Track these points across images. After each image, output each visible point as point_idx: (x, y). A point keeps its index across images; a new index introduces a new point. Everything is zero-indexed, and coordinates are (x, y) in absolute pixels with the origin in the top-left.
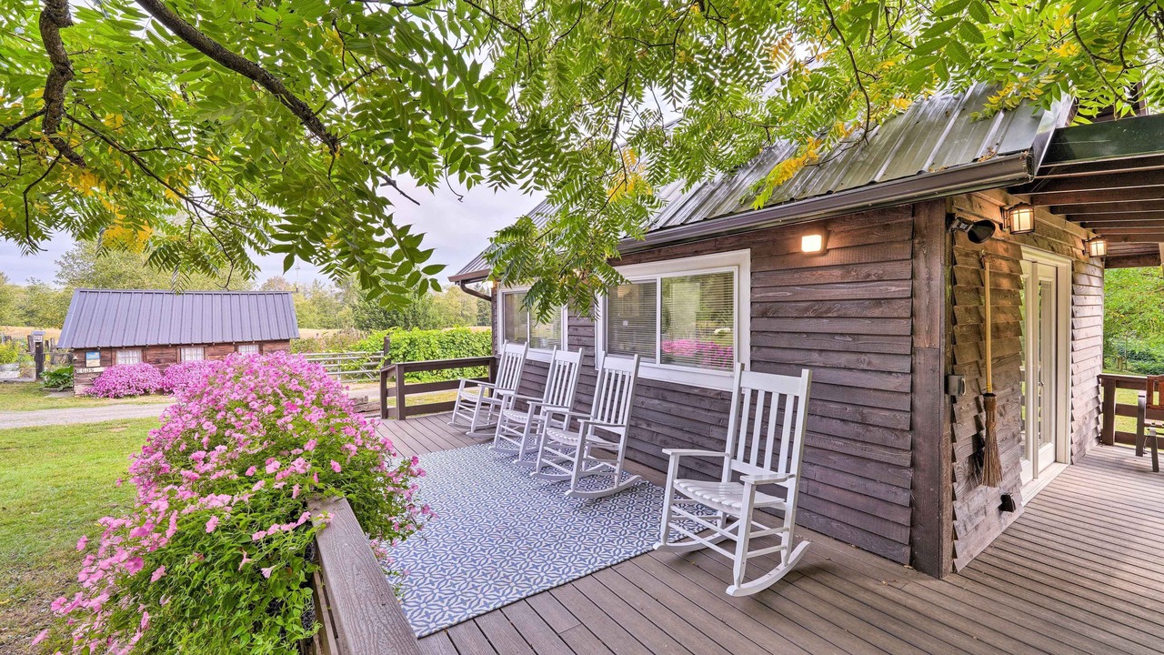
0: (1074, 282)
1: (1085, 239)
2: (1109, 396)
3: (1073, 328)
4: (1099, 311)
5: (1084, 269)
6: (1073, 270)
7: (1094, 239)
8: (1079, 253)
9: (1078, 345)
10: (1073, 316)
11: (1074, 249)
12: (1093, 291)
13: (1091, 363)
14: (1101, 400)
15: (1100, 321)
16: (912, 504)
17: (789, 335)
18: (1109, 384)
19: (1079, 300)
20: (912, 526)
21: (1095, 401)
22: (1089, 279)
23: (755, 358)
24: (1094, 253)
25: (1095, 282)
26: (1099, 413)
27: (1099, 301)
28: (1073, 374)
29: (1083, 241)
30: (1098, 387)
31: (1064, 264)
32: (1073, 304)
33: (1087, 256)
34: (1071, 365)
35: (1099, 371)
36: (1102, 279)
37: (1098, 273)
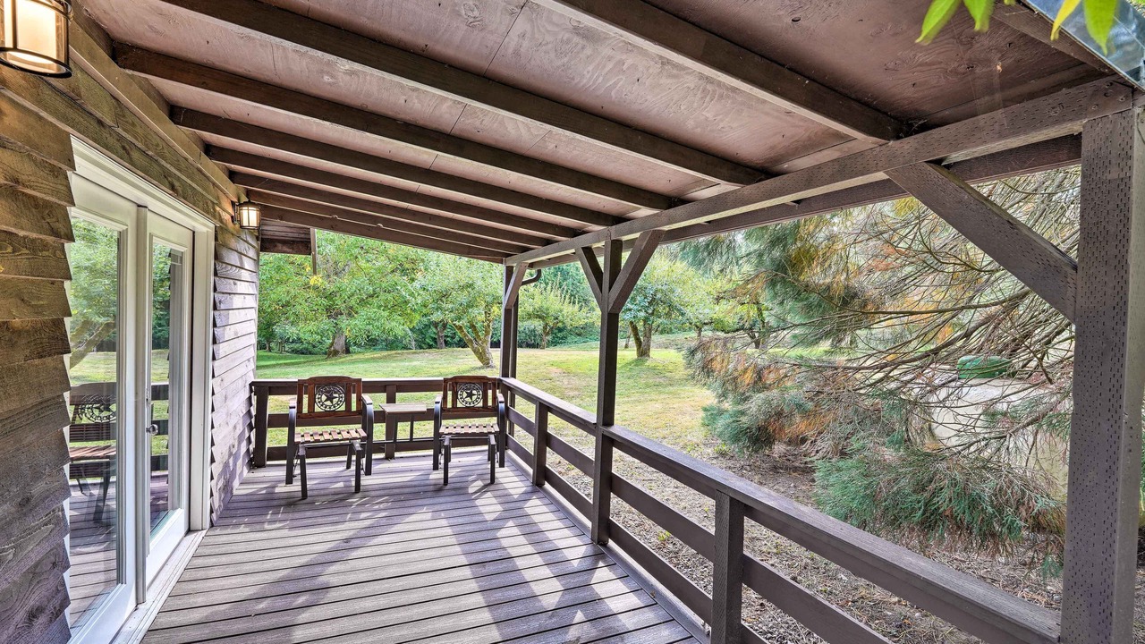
0: (217, 257)
1: (235, 200)
2: (262, 405)
3: (215, 325)
4: (252, 302)
5: (233, 243)
6: (216, 239)
7: (246, 204)
8: (226, 217)
9: (222, 349)
10: (215, 308)
11: (218, 209)
12: (245, 275)
13: (241, 370)
14: (254, 412)
15: (253, 315)
18: (262, 391)
19: (224, 285)
21: (247, 417)
22: (241, 259)
24: (245, 223)
25: (248, 264)
26: (251, 430)
27: (252, 289)
28: (213, 394)
29: (233, 204)
30: (250, 398)
31: (205, 227)
32: (215, 290)
33: (238, 226)
34: (211, 381)
35: (252, 379)
36: (257, 261)
37: (252, 253)
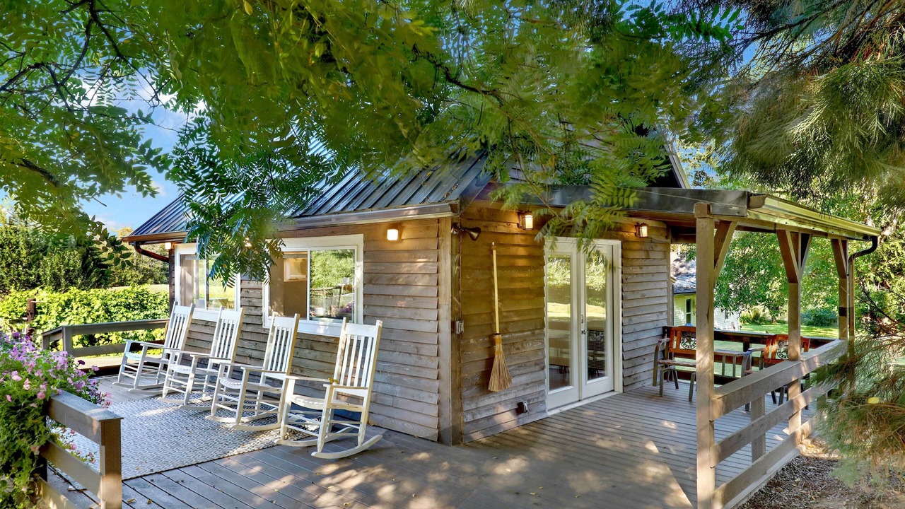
0: (623, 256)
3: (623, 290)
6: (622, 247)
7: (642, 225)
10: (623, 282)
11: (621, 233)
13: (652, 317)
16: (439, 403)
17: (384, 297)
20: (439, 416)
22: (647, 253)
23: (366, 314)
24: (641, 236)
28: (623, 325)
29: (636, 226)
32: (623, 273)
34: (621, 318)
37: (659, 248)
